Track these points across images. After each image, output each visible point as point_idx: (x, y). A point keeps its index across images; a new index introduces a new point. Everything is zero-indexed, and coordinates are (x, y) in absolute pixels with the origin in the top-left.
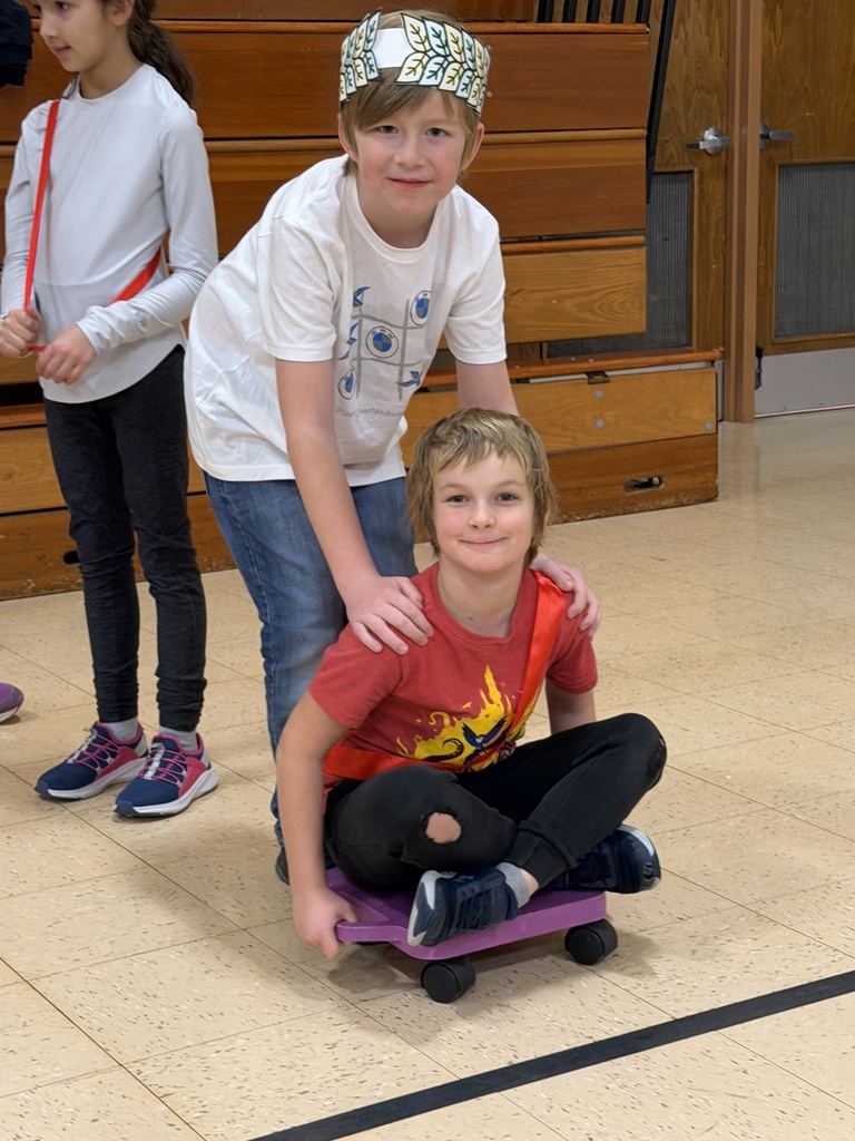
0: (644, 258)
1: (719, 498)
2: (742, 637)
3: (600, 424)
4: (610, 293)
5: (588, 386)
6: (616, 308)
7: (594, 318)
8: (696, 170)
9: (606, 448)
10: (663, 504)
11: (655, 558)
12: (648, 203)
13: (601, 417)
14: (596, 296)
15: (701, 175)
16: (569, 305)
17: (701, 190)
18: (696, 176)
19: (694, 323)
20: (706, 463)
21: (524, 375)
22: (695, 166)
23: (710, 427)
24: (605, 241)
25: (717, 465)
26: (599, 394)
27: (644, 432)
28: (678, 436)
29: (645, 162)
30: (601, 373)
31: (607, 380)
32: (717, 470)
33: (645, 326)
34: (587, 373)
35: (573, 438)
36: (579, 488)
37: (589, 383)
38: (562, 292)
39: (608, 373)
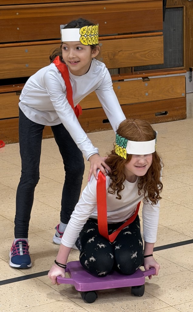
0: (162, 39)
1: (187, 118)
2: (183, 161)
3: (147, 94)
4: (151, 51)
5: (143, 82)
6: (154, 56)
7: (146, 59)
8: (184, 6)
9: (149, 102)
10: (168, 120)
11: (162, 137)
12: (164, 21)
13: (147, 92)
14: (147, 52)
15: (186, 8)
16: (137, 55)
17: (186, 13)
18: (184, 9)
19: (185, 58)
20: (182, 107)
21: (122, 79)
22: (184, 5)
23: (183, 95)
24: (149, 34)
25: (186, 107)
26: (146, 85)
27: (162, 97)
28: (172, 98)
29: (162, 8)
30: (147, 78)
31: (149, 80)
32: (186, 109)
33: (163, 61)
34: (142, 78)
35: (138, 99)
36: (140, 115)
37: (143, 81)
38: (135, 51)
39: (149, 77)
